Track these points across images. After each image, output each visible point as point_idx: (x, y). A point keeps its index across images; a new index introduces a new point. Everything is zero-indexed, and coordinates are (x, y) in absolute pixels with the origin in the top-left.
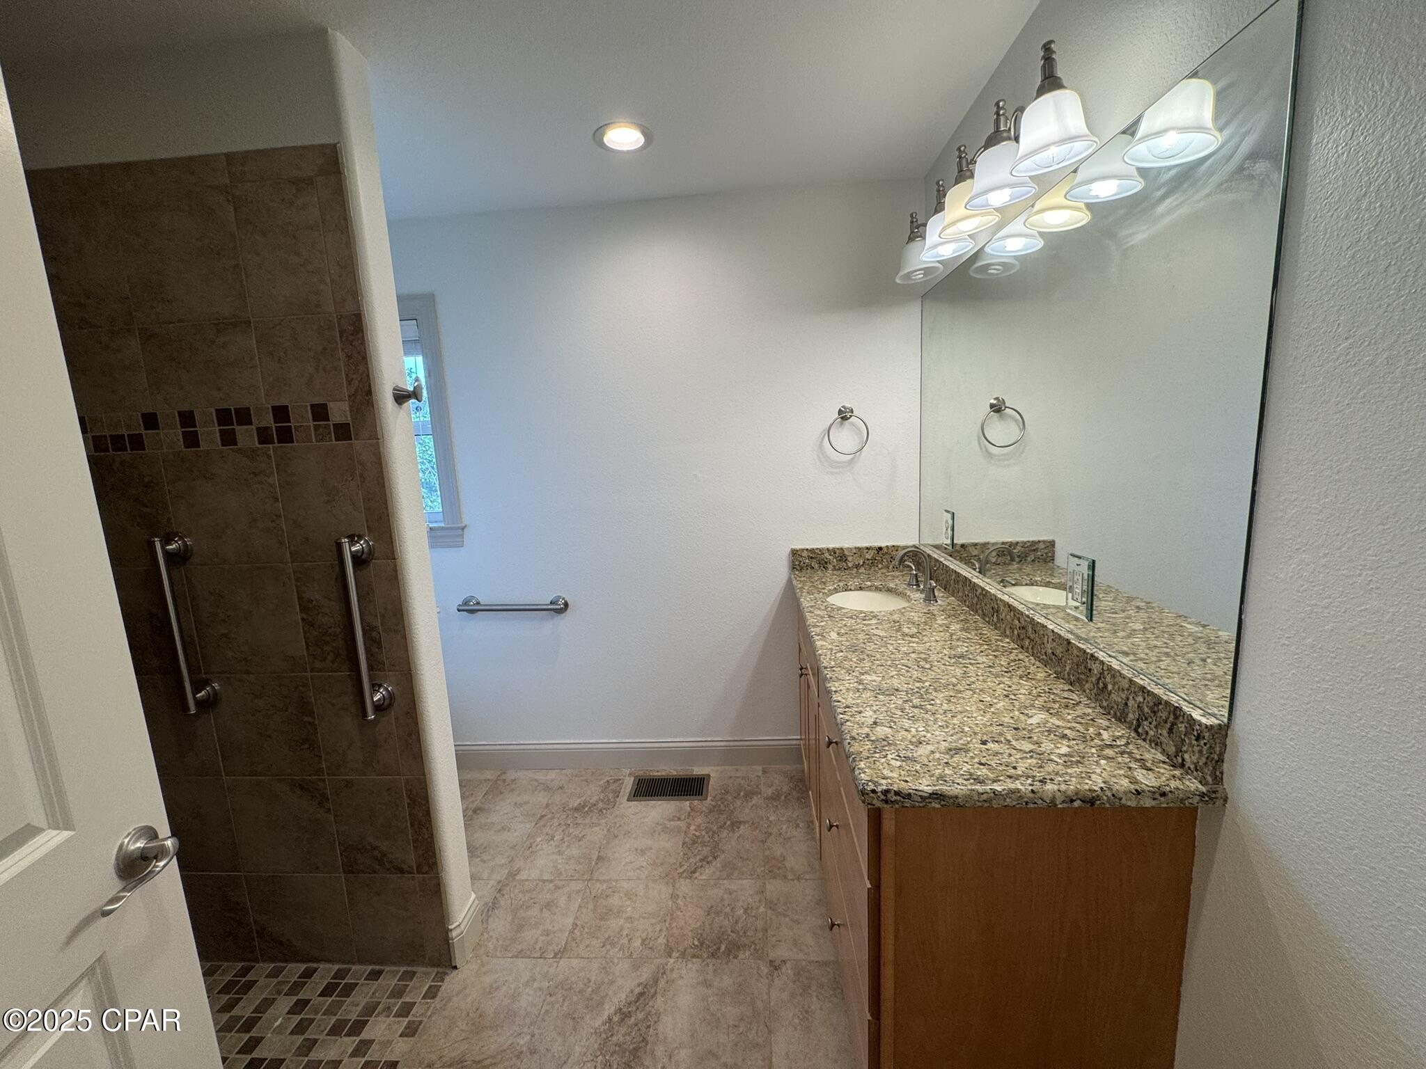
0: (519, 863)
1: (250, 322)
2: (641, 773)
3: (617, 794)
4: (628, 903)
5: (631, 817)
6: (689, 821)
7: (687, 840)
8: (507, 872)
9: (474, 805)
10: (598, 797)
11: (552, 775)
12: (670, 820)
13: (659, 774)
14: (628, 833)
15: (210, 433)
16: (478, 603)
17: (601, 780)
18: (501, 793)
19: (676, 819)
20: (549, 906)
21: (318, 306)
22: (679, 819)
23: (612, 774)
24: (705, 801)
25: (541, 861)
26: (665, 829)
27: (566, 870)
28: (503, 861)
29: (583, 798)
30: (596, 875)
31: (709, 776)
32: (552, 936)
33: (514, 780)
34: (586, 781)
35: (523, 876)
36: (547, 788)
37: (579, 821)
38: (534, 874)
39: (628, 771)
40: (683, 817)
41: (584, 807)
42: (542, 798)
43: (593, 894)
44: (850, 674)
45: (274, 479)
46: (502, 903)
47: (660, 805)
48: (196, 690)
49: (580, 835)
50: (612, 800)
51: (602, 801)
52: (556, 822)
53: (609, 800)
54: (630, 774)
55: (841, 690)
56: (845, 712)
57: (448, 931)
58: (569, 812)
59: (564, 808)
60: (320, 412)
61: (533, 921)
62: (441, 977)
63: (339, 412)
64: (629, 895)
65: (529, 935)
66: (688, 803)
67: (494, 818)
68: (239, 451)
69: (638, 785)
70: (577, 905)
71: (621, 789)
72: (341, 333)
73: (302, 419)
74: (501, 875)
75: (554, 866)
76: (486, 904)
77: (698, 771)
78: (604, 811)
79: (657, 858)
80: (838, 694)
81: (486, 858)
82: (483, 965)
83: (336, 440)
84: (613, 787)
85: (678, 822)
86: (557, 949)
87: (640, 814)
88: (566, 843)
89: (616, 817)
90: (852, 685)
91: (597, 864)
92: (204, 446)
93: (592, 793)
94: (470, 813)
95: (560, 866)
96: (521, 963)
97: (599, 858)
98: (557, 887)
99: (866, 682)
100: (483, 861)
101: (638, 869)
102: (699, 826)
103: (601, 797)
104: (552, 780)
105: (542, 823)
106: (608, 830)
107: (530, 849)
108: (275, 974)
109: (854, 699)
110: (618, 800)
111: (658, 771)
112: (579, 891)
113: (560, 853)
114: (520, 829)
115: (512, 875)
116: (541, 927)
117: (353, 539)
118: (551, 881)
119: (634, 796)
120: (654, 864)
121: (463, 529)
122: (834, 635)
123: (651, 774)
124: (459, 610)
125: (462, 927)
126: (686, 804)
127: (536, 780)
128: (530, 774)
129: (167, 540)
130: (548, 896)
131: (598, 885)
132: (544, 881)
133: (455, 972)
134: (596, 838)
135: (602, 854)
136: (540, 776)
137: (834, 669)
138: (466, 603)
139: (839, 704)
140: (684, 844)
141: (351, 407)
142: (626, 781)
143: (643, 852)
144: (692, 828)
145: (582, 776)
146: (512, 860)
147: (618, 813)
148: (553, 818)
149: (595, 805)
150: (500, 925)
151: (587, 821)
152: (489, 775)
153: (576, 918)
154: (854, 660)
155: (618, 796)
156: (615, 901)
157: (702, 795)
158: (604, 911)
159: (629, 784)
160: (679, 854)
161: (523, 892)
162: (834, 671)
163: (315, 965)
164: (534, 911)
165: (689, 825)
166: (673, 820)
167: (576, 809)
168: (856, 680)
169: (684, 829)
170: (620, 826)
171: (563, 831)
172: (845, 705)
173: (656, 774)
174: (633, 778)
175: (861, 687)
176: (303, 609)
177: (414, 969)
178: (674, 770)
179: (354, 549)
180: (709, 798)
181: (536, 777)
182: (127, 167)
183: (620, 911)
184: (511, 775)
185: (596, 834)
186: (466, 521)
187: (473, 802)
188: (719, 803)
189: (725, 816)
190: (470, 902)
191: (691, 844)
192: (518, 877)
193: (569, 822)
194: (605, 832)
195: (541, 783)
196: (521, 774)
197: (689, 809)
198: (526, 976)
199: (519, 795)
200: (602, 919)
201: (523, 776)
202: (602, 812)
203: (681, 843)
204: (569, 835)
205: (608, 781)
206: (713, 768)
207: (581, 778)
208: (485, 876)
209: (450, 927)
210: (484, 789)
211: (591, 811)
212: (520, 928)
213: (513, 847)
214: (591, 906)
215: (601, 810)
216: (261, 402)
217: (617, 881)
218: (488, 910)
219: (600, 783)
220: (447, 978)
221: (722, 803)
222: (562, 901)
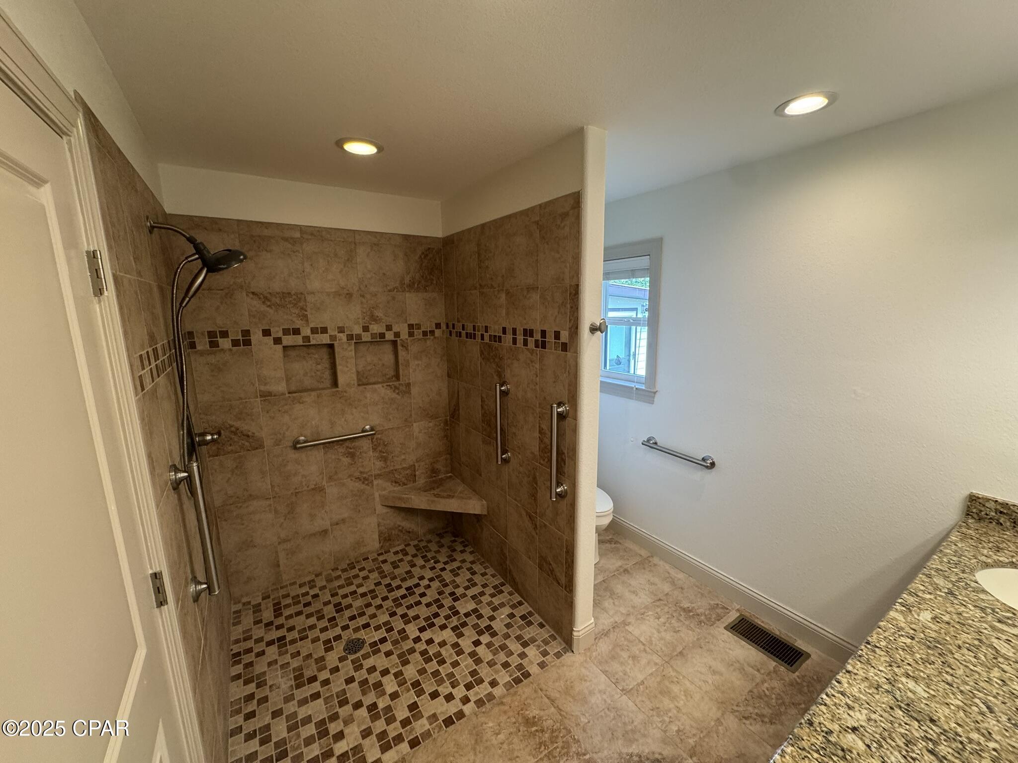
0: (631, 619)
1: (538, 288)
2: (747, 614)
3: (719, 618)
4: (683, 698)
5: (720, 641)
6: (766, 678)
7: (755, 691)
8: (622, 619)
9: (626, 567)
10: (703, 611)
11: (681, 576)
12: (748, 665)
13: (762, 624)
14: (710, 651)
15: (520, 338)
16: (656, 443)
17: (713, 600)
18: (644, 569)
19: (756, 669)
20: (634, 658)
21: (563, 280)
22: (758, 671)
23: (724, 600)
24: (790, 673)
25: (644, 627)
26: (742, 670)
27: (656, 645)
28: (624, 612)
29: (693, 605)
30: (672, 662)
31: (808, 656)
32: (627, 677)
33: (655, 565)
34: (702, 594)
35: (630, 628)
36: (673, 583)
37: (682, 618)
38: (636, 632)
39: (738, 607)
40: (762, 671)
41: (690, 611)
42: (666, 588)
43: (664, 673)
44: (891, 666)
45: (537, 366)
46: (611, 636)
47: (748, 649)
48: (502, 454)
49: (677, 629)
50: (713, 620)
51: (706, 616)
52: (666, 609)
53: (710, 618)
54: (738, 610)
55: (856, 674)
56: (834, 696)
57: (572, 630)
58: (679, 609)
59: (677, 603)
60: (557, 335)
61: (622, 659)
62: (565, 651)
63: (564, 336)
64: (687, 693)
65: (615, 666)
66: (774, 664)
67: (633, 582)
68: (528, 349)
69: (739, 622)
70: (650, 672)
71: (724, 616)
72: (570, 294)
73: (550, 338)
74: (618, 619)
75: (650, 637)
76: (604, 630)
77: (801, 644)
78: (703, 624)
79: (723, 685)
80: (848, 675)
81: (616, 603)
82: (586, 661)
83: (562, 351)
84: (719, 611)
85: (756, 672)
86: (626, 687)
87: (727, 644)
88: (665, 628)
89: (709, 634)
90: (876, 678)
91: (677, 655)
92: (518, 345)
93: (702, 605)
94: (622, 570)
95: (653, 639)
96: (603, 677)
97: (681, 653)
98: (645, 650)
99: (900, 686)
100: (614, 603)
101: (704, 681)
102: (773, 688)
103: (706, 613)
104: (679, 579)
105: (658, 603)
106: (698, 639)
107: (642, 616)
108: (511, 594)
109: (860, 692)
110: (717, 622)
111: (763, 622)
112: (656, 664)
113: (659, 632)
114: (643, 599)
115: (625, 623)
116: (624, 667)
117: (560, 404)
118: (644, 645)
119: (731, 628)
120: (717, 688)
121: (655, 393)
122: (926, 616)
123: (756, 621)
124: (642, 444)
125: (581, 633)
126: (772, 664)
127: (669, 573)
128: (667, 567)
129: (501, 386)
130: (637, 652)
131: (670, 669)
132: (640, 641)
133: (571, 654)
134: (687, 639)
135: (684, 652)
136: (673, 572)
137: (877, 649)
138: (649, 440)
139: (836, 684)
140: (751, 691)
141: (569, 334)
142: (731, 613)
143: (714, 672)
144: (766, 685)
145: (701, 589)
146: (629, 615)
147: (712, 632)
148: (665, 605)
149: (698, 615)
150: (604, 647)
151: (687, 623)
152: (644, 553)
153: (646, 679)
154: (918, 656)
155: (719, 620)
156: (675, 689)
157: (791, 666)
158: (665, 689)
159: (733, 616)
160: (742, 695)
161: (626, 639)
162: (874, 652)
163: (524, 602)
164: (625, 655)
165: (763, 681)
166: (752, 667)
167: (684, 610)
168: (889, 676)
169: (758, 680)
170: (709, 642)
171: (668, 618)
172: (842, 690)
173: (760, 623)
174: (738, 614)
175: (886, 687)
176: (540, 432)
177: (557, 636)
178: (779, 630)
179: (559, 410)
180: (797, 673)
181: (670, 572)
182: (509, 217)
183: (674, 698)
184: (656, 560)
185: (688, 635)
186: (658, 387)
187: (626, 564)
188: (805, 684)
189: (803, 698)
190: (589, 623)
191: (756, 696)
192: (627, 627)
193: (674, 615)
194: (695, 639)
195: (671, 577)
196: (661, 563)
197: (772, 669)
198: (602, 687)
199: (653, 576)
200: (661, 693)
201: (663, 566)
202: (701, 623)
203: (748, 689)
204: (670, 624)
205: (717, 604)
206: (817, 651)
207: (700, 590)
208: (611, 613)
209: (574, 629)
210: (638, 559)
211: (693, 618)
212: (613, 658)
213: (634, 607)
214: (658, 679)
215: (700, 622)
216: (537, 327)
217: (684, 677)
218: (602, 634)
219: (711, 602)
220: (568, 654)
221: (808, 686)
222: (644, 661)
